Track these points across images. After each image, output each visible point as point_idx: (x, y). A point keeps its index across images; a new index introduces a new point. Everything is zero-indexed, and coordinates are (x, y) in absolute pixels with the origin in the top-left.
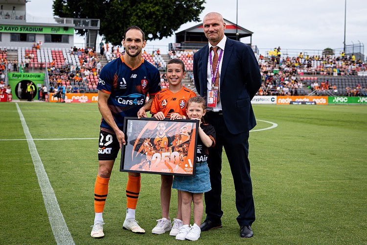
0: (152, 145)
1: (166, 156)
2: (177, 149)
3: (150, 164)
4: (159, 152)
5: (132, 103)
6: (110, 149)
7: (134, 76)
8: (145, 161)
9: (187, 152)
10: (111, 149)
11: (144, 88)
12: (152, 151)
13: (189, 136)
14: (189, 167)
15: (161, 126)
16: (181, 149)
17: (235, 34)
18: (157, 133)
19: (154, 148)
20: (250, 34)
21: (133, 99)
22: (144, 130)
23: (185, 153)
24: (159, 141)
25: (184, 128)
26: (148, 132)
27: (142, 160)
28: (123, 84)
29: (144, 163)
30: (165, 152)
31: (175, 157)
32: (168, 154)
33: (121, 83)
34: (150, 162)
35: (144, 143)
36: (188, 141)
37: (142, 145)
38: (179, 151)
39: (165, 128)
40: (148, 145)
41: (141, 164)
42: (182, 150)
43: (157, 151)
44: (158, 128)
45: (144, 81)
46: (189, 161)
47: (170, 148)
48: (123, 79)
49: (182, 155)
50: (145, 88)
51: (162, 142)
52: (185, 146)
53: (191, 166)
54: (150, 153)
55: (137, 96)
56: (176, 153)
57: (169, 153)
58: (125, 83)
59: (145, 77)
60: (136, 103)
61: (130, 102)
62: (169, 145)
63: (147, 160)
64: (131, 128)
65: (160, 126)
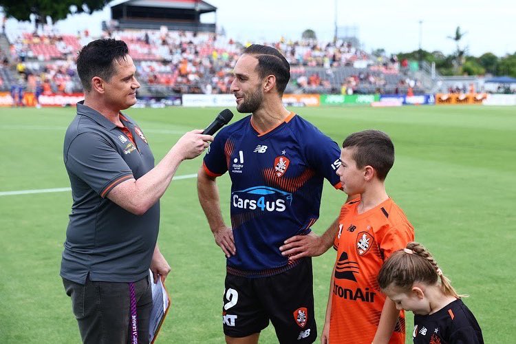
5: (255, 207)
6: (233, 317)
7: (262, 149)
10: (236, 317)
11: (279, 175)
17: (193, 10)
20: (213, 10)
21: (256, 197)
28: (239, 163)
33: (236, 160)
45: (281, 159)
48: (241, 153)
50: (284, 176)
55: (264, 192)
58: (242, 161)
59: (284, 152)
60: (262, 206)
61: (251, 204)
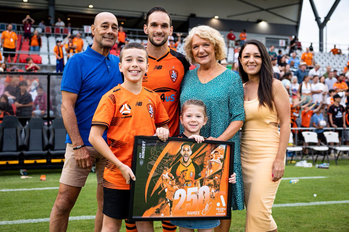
0: (173, 177)
1: (193, 193)
2: (207, 182)
3: (171, 206)
4: (183, 188)
8: (164, 202)
9: (219, 186)
12: (175, 187)
13: (221, 164)
14: (221, 206)
15: (186, 149)
16: (211, 181)
18: (181, 160)
19: (177, 181)
22: (162, 155)
23: (216, 186)
24: (184, 171)
25: (216, 152)
26: (168, 159)
27: (160, 200)
29: (163, 205)
30: (192, 187)
31: (204, 193)
32: (195, 189)
34: (171, 202)
35: (163, 175)
36: (221, 171)
37: (161, 178)
38: (209, 185)
39: (191, 152)
40: (168, 177)
41: (158, 207)
42: (213, 183)
43: (181, 186)
44: (182, 153)
46: (222, 197)
47: (198, 181)
49: (213, 190)
51: (187, 172)
52: (216, 177)
53: (224, 204)
54: (171, 189)
56: (205, 188)
57: (197, 188)
62: (197, 177)
63: (166, 200)
64: (143, 153)
65: (184, 150)
